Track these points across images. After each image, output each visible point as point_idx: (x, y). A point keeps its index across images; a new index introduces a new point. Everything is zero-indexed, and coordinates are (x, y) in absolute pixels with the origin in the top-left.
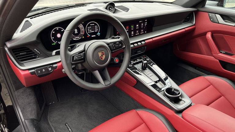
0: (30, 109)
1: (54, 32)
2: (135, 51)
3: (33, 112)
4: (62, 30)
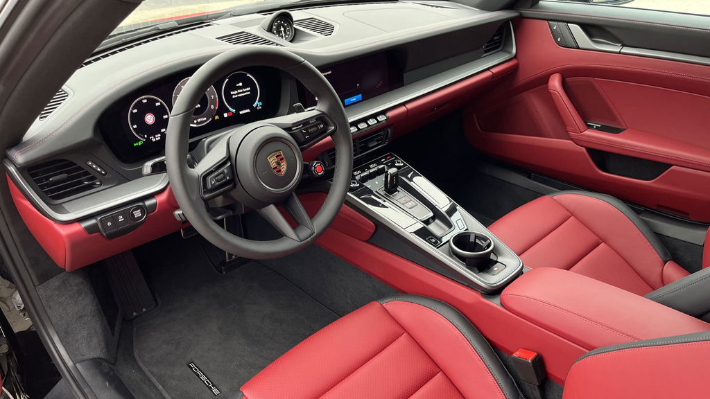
0: (85, 333)
1: (135, 111)
2: (361, 143)
3: (95, 340)
4: (158, 104)
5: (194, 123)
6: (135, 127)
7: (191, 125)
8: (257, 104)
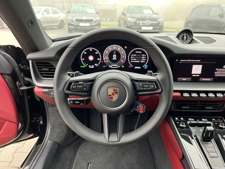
1: (85, 53)
4: (96, 53)
5: (111, 66)
6: (83, 59)
7: (110, 66)
8: (146, 66)
